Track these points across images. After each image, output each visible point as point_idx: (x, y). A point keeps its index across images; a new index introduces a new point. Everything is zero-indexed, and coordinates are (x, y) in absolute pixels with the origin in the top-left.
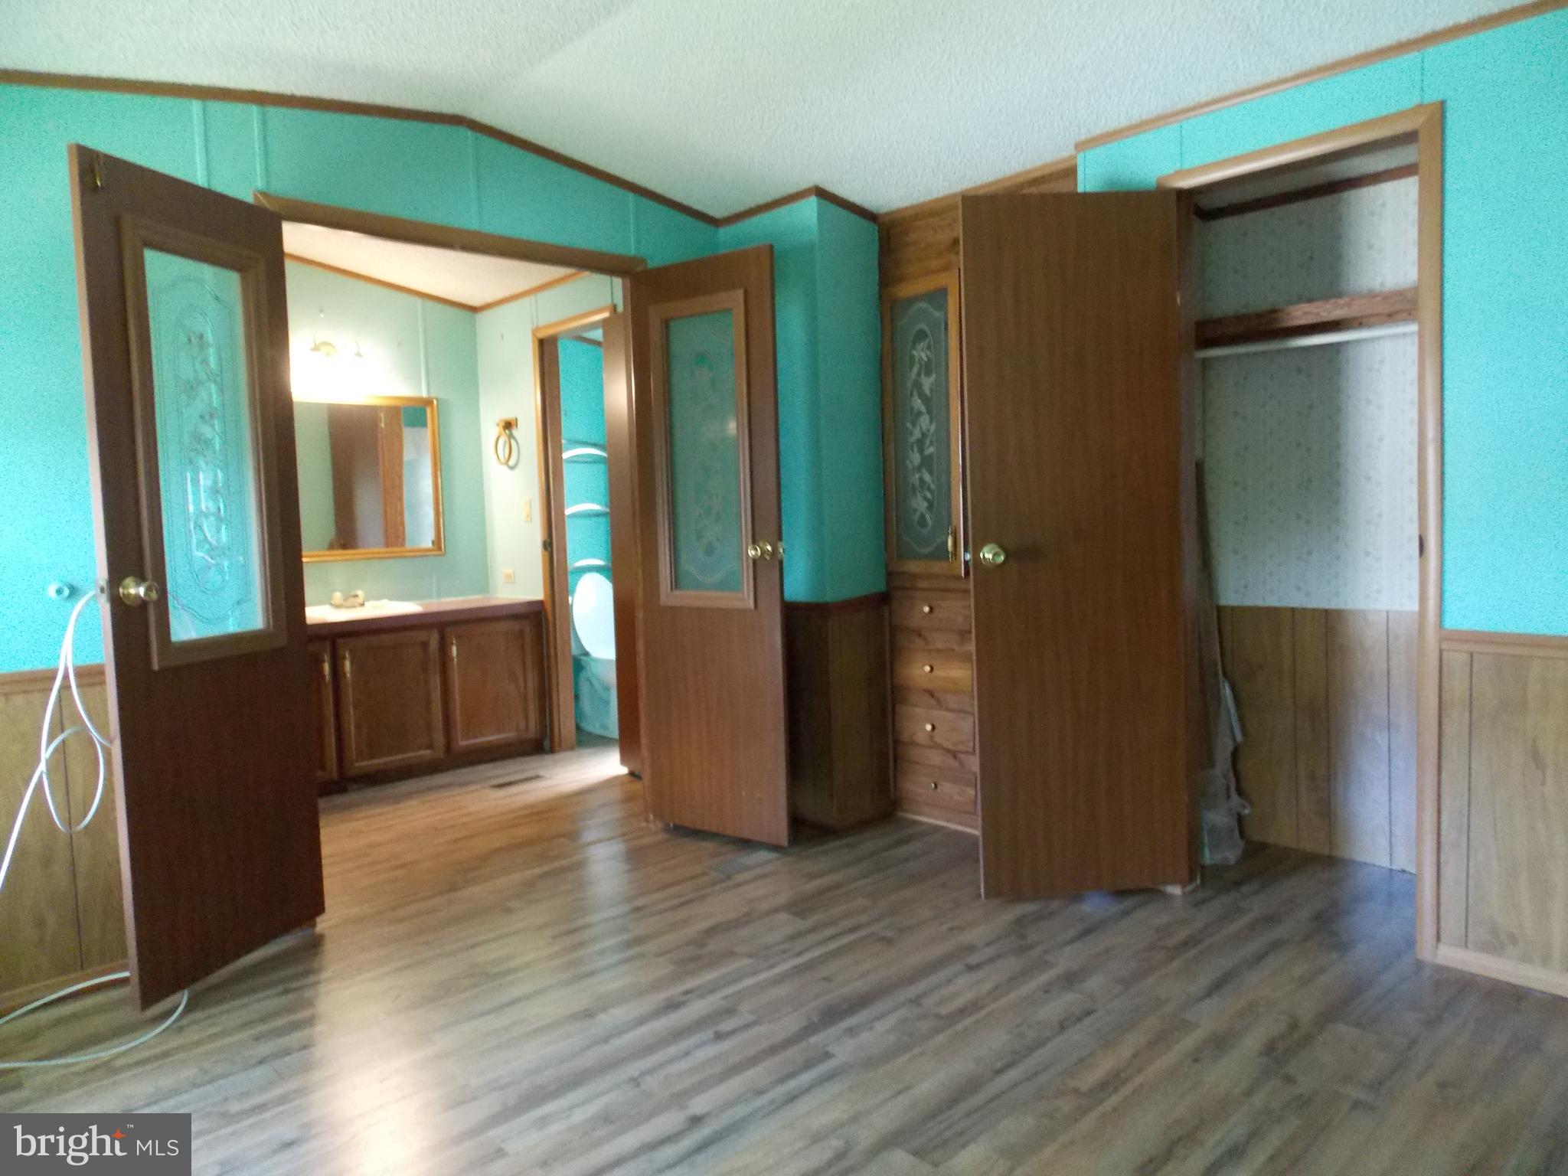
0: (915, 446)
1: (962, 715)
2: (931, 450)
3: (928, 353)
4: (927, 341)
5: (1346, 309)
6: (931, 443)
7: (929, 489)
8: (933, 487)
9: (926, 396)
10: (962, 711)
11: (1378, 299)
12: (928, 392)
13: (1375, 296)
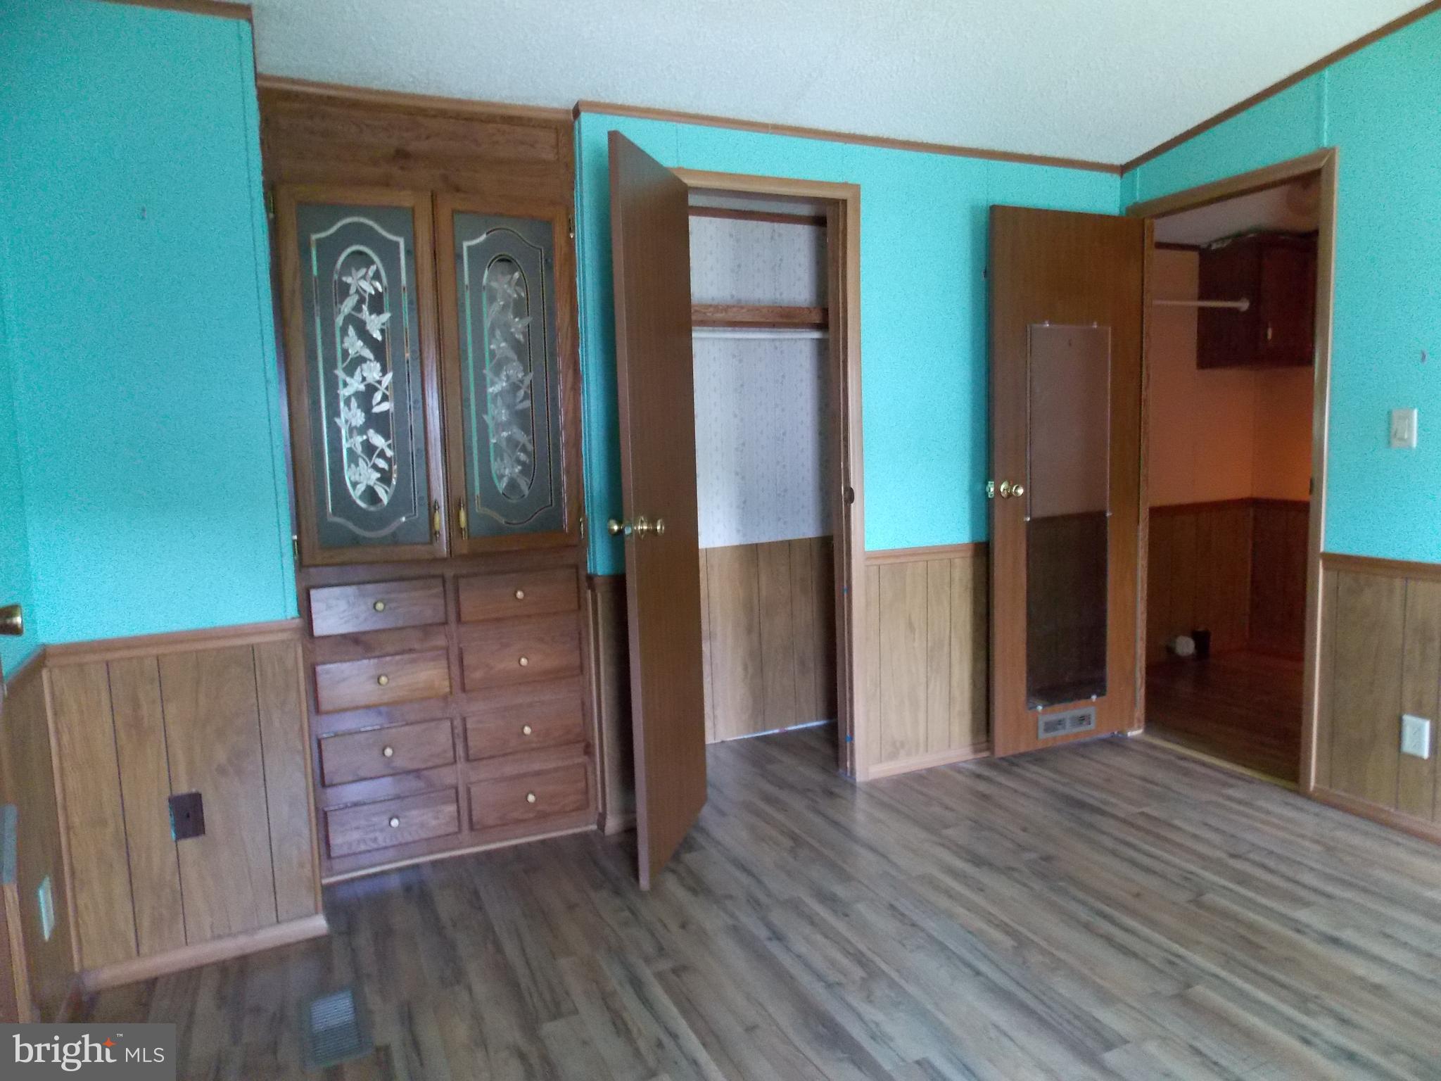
0: (353, 400)
1: (433, 724)
2: (386, 406)
3: (378, 285)
4: (373, 268)
5: (724, 314)
6: (385, 398)
7: (382, 455)
8: (389, 453)
9: (376, 340)
10: (433, 720)
11: (744, 311)
12: (377, 335)
13: (742, 308)
